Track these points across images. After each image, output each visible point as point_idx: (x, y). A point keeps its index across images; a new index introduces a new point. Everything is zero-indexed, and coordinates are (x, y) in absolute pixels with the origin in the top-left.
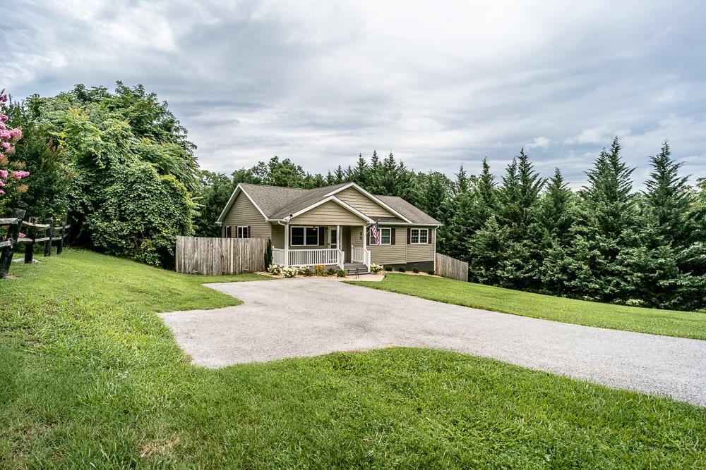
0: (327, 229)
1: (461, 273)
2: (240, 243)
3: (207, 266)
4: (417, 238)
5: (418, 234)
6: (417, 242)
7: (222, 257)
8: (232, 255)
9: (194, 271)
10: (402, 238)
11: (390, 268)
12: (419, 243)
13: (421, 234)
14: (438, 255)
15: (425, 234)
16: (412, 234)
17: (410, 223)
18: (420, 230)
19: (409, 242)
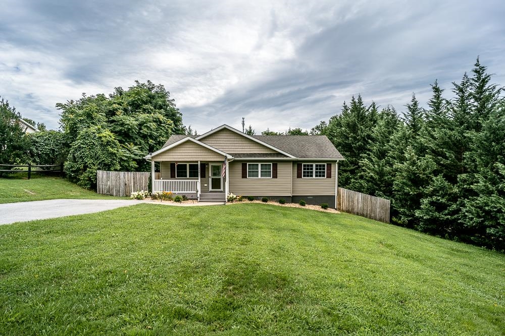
0: (208, 164)
1: (378, 210)
2: (138, 175)
3: (116, 190)
4: (312, 172)
5: (312, 169)
6: (312, 176)
7: (126, 184)
8: (132, 183)
9: (108, 193)
10: (286, 173)
11: (265, 199)
12: (314, 177)
13: (316, 169)
14: (342, 190)
15: (323, 168)
16: (304, 169)
17: (293, 157)
18: (314, 165)
19: (299, 176)
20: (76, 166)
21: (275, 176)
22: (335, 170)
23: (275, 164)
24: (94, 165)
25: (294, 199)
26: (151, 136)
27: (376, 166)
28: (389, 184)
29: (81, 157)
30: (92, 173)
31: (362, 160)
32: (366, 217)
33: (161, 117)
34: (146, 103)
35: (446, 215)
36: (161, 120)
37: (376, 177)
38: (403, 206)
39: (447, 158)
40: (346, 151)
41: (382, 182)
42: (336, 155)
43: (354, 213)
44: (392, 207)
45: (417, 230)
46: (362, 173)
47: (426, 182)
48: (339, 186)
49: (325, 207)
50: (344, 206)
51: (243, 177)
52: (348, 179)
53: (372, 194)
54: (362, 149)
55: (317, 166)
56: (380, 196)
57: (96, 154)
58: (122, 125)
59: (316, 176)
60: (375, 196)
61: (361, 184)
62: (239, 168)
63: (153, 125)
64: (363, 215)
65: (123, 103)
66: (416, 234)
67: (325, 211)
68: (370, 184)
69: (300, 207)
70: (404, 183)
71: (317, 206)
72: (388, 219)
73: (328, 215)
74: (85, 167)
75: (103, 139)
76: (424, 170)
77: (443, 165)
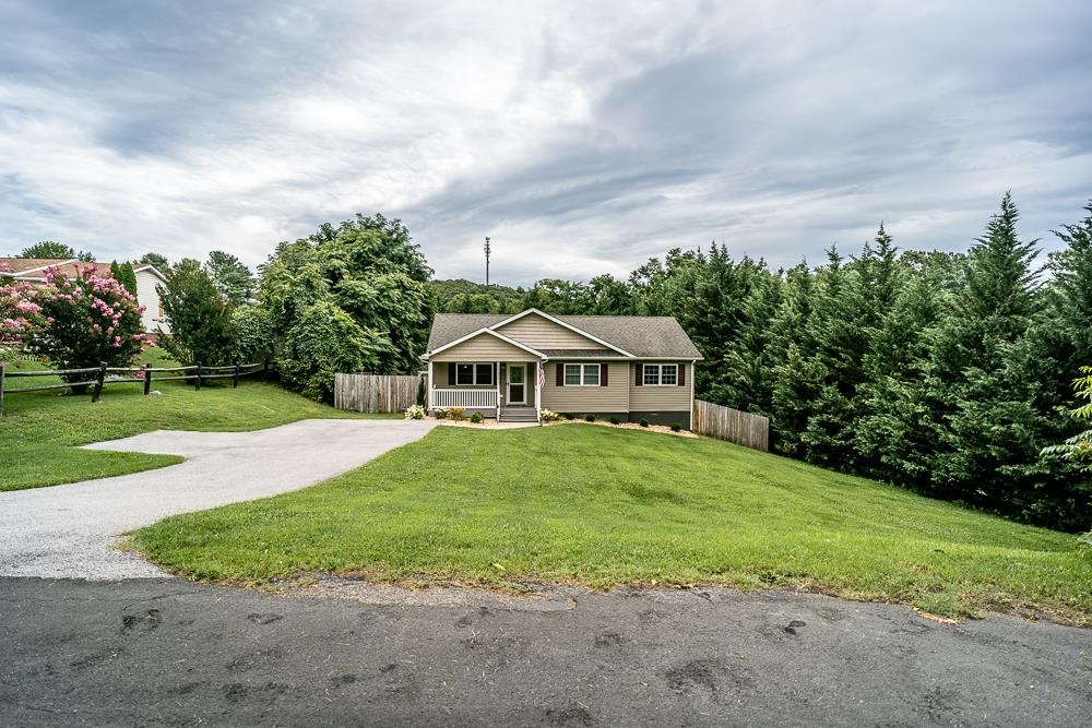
0: (505, 366)
1: (751, 433)
2: (398, 381)
3: (363, 404)
4: (657, 377)
5: (657, 372)
6: (657, 382)
7: (379, 394)
8: (389, 393)
9: (351, 409)
10: (621, 378)
11: (591, 417)
12: (660, 384)
13: (664, 372)
14: (700, 403)
15: (673, 372)
16: (646, 372)
17: (631, 357)
18: (660, 366)
19: (639, 383)
20: (299, 366)
21: (605, 383)
22: (690, 373)
23: (605, 365)
24: (328, 364)
25: (631, 417)
26: (394, 313)
27: (749, 365)
28: (768, 393)
29: (309, 352)
30: (327, 377)
31: (728, 353)
32: (735, 442)
33: (404, 277)
34: (377, 255)
35: (839, 439)
36: (406, 284)
37: (750, 382)
38: (787, 427)
39: (843, 361)
40: (703, 335)
41: (757, 389)
42: (690, 351)
43: (717, 438)
44: (771, 428)
45: (805, 461)
46: (729, 374)
47: (815, 394)
48: (695, 398)
49: (676, 429)
50: (703, 427)
51: (558, 385)
52: (707, 381)
53: (743, 408)
54: (728, 333)
55: (664, 367)
56: (755, 411)
57: (331, 348)
58: (354, 296)
59: (663, 382)
60: (749, 411)
61: (727, 391)
62: (553, 370)
63: (396, 293)
64: (730, 440)
65: (344, 256)
66: (804, 466)
67: (677, 434)
68: (740, 392)
69: (642, 428)
70: (786, 394)
71: (665, 428)
72: (766, 446)
73: (682, 439)
74: (315, 368)
75: (342, 324)
76: (813, 376)
77: (839, 370)
